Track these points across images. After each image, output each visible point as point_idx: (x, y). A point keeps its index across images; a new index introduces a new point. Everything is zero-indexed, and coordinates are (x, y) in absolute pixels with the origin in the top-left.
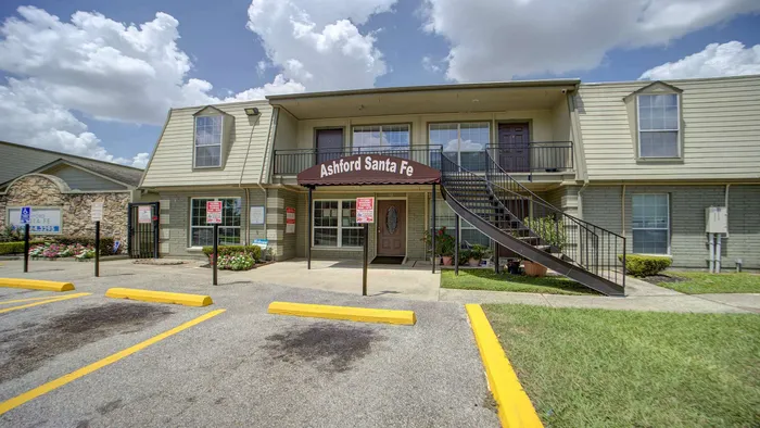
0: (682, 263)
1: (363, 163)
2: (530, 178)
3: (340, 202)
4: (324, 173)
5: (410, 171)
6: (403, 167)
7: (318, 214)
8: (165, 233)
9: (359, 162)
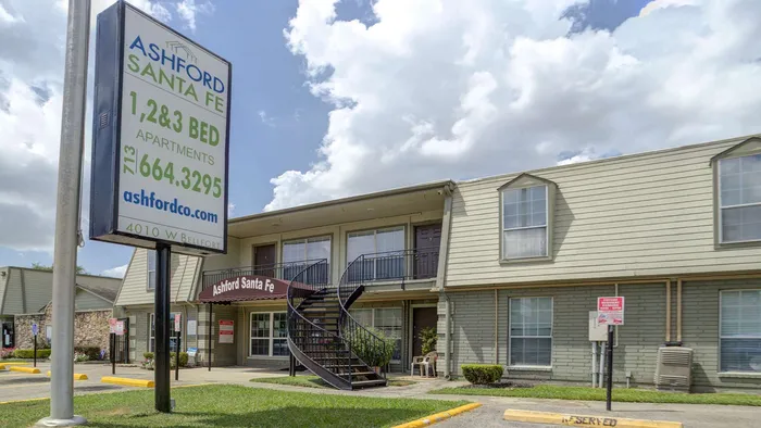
0: (563, 376)
1: (241, 283)
2: (403, 285)
3: (272, 314)
4: (215, 292)
5: (272, 287)
6: (267, 285)
7: (255, 325)
8: (133, 343)
9: (237, 282)
